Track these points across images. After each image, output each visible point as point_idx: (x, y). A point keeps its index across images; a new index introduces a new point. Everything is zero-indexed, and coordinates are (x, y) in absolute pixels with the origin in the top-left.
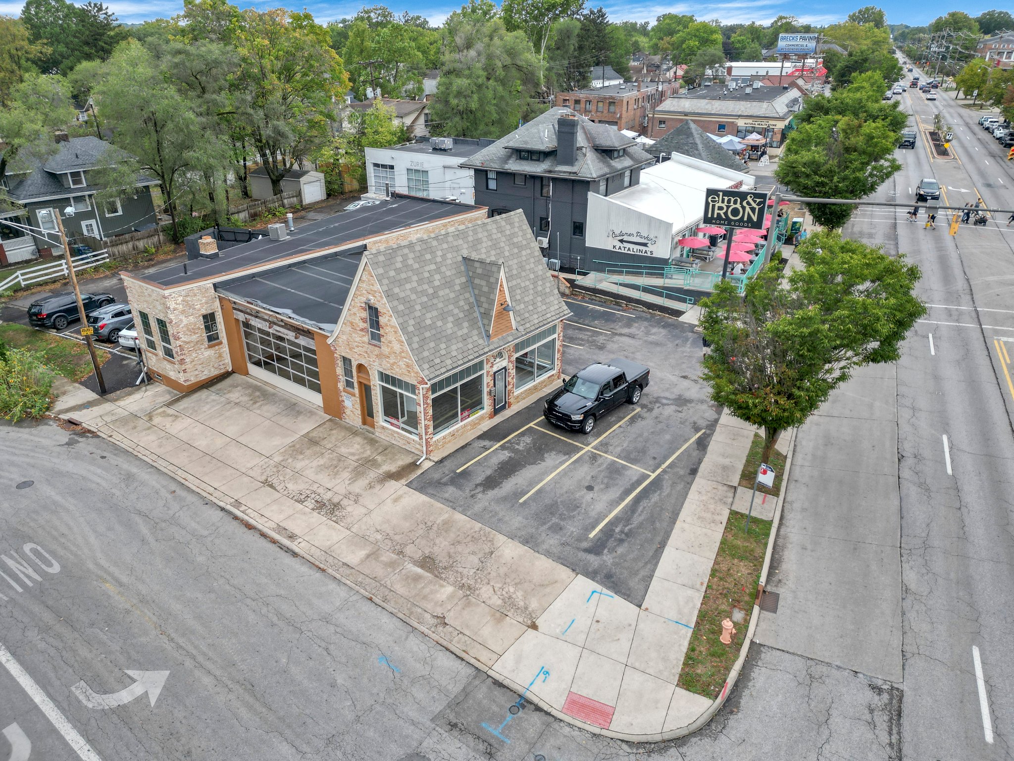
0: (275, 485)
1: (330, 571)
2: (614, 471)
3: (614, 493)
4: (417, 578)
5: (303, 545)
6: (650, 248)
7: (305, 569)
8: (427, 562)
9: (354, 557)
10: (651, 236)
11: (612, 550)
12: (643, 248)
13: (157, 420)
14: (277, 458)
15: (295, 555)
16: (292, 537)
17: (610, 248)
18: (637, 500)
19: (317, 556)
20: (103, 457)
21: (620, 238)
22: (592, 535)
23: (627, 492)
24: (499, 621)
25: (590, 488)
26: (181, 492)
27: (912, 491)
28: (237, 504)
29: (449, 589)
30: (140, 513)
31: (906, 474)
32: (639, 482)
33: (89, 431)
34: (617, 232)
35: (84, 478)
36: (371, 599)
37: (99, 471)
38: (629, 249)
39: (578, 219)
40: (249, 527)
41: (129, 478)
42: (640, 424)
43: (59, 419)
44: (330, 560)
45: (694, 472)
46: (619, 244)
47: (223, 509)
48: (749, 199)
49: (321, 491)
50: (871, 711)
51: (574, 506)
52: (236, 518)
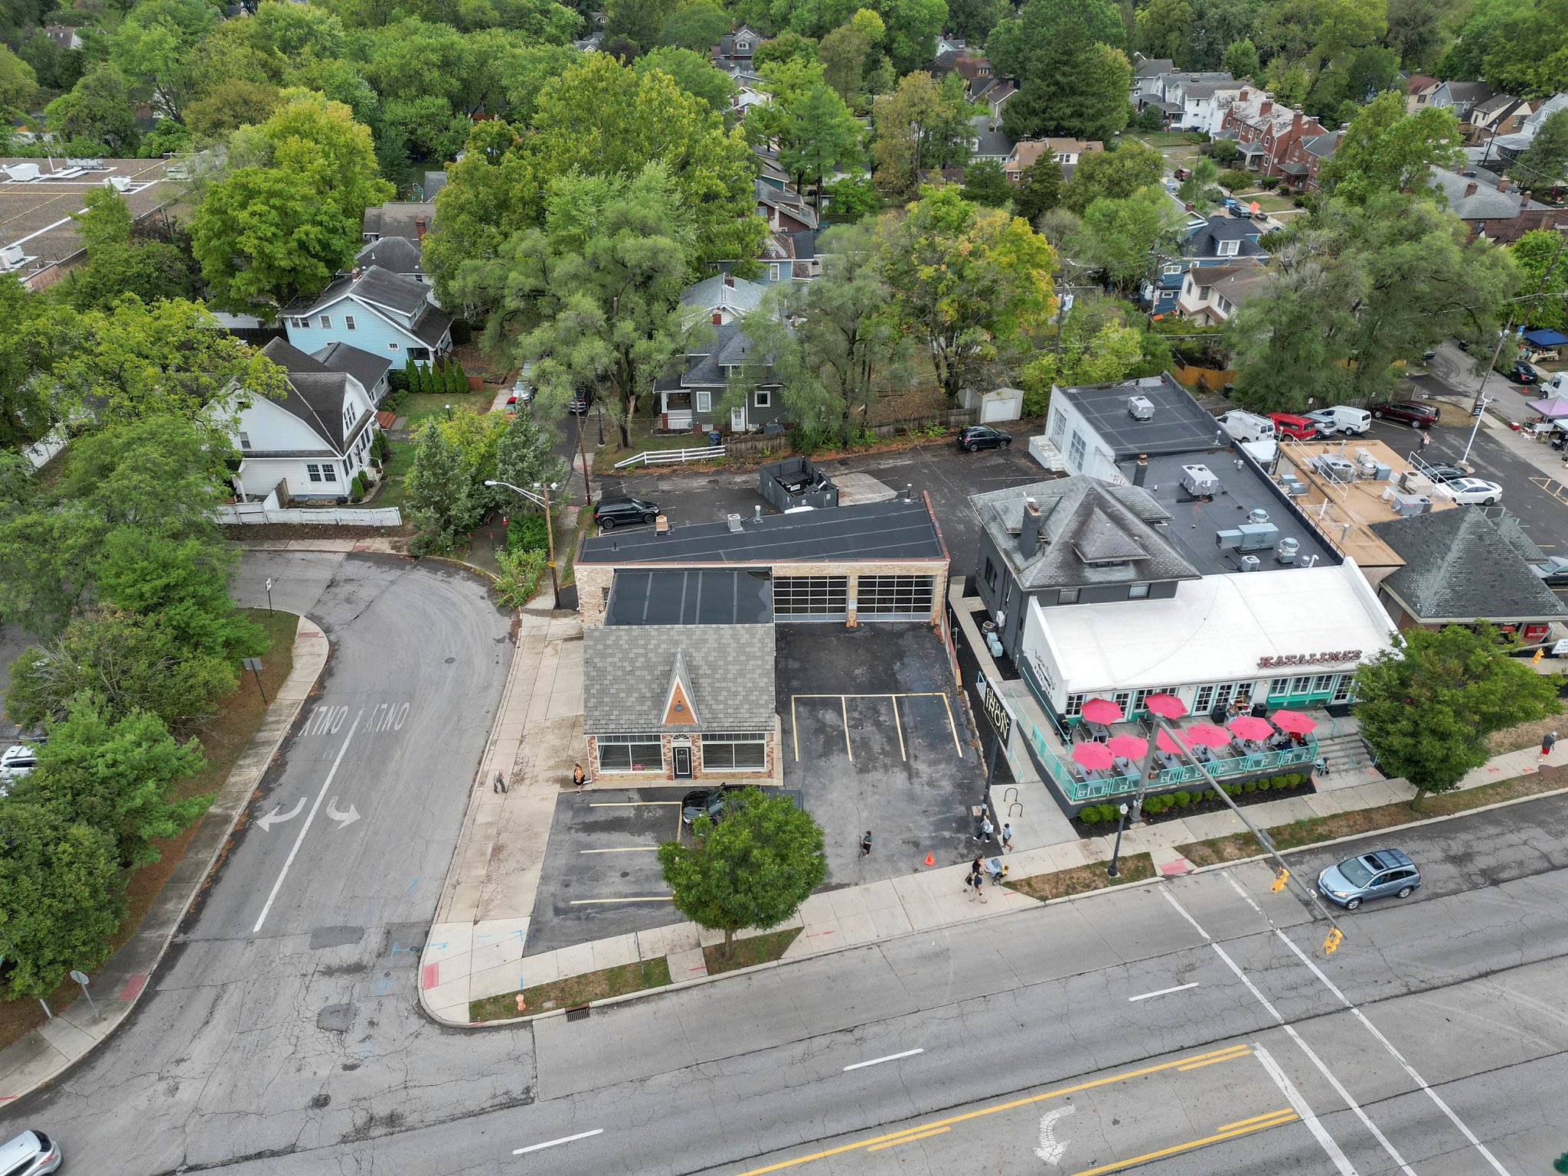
0: (524, 742)
1: (467, 815)
3: (630, 889)
4: (483, 854)
5: (477, 792)
7: (461, 808)
8: (498, 850)
9: (483, 819)
11: (565, 920)
12: (1048, 688)
13: (548, 649)
14: (548, 724)
15: (470, 796)
16: (482, 784)
17: (1034, 668)
18: (632, 904)
19: (472, 805)
20: (498, 663)
21: (1040, 664)
22: (572, 902)
23: (638, 895)
24: (472, 907)
25: (625, 875)
28: (494, 743)
29: (483, 872)
30: (460, 716)
32: (656, 894)
33: (516, 636)
34: (1038, 654)
35: (473, 673)
36: (455, 849)
37: (484, 673)
40: (479, 763)
41: (487, 686)
43: (518, 616)
44: (474, 812)
46: (1037, 668)
47: (487, 741)
49: (531, 763)
50: (506, 1093)
51: (597, 878)
52: (483, 751)
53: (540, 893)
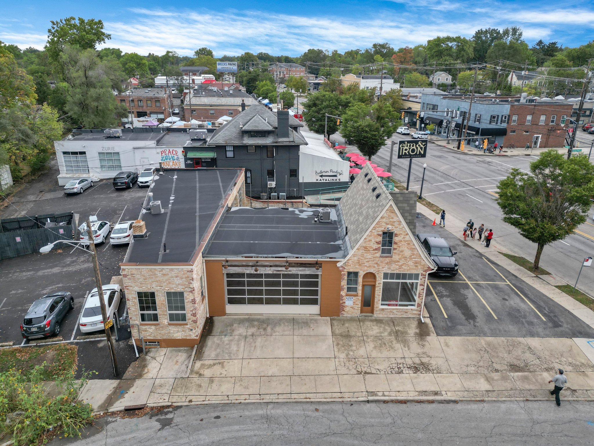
0: (368, 371)
1: (486, 399)
2: (496, 288)
3: (516, 298)
4: (526, 378)
5: (449, 394)
6: (339, 177)
7: (474, 406)
8: (514, 368)
9: (483, 385)
10: (339, 171)
11: (562, 322)
12: (335, 178)
13: (207, 373)
14: (342, 356)
15: (455, 402)
16: (436, 393)
17: (315, 181)
19: (467, 396)
20: (218, 417)
21: (321, 174)
22: (544, 320)
23: (517, 295)
24: (586, 376)
25: (505, 299)
26: (320, 407)
28: (373, 393)
29: (545, 375)
30: (326, 435)
32: (512, 289)
33: (163, 407)
34: (319, 171)
35: (236, 438)
36: (527, 400)
37: (237, 427)
38: (326, 180)
39: (293, 167)
40: (404, 402)
41: (268, 419)
43: (113, 414)
44: (475, 393)
45: (515, 276)
46: (320, 178)
47: (368, 402)
48: (420, 143)
49: (399, 361)
51: (516, 310)
52: (385, 402)
53: (547, 336)
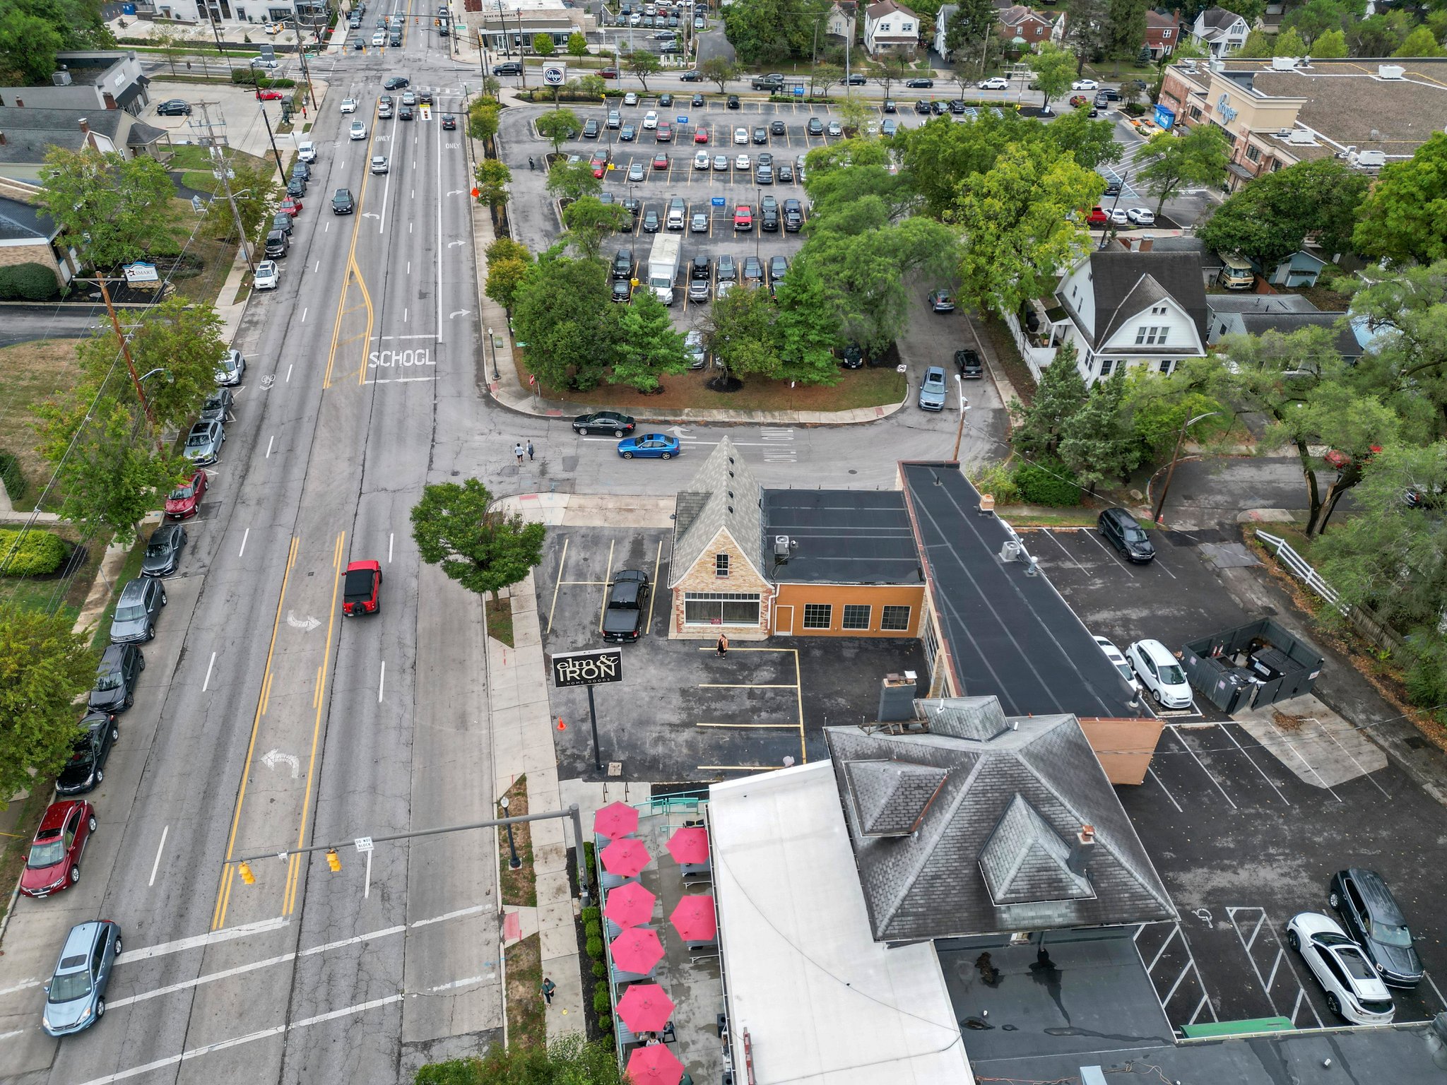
2: (581, 575)
3: (572, 562)
4: (626, 505)
18: (558, 565)
23: (565, 566)
24: (581, 506)
25: (585, 559)
27: (409, 640)
29: (610, 507)
31: (411, 652)
32: (563, 575)
42: (591, 618)
45: (538, 597)
51: (585, 547)
